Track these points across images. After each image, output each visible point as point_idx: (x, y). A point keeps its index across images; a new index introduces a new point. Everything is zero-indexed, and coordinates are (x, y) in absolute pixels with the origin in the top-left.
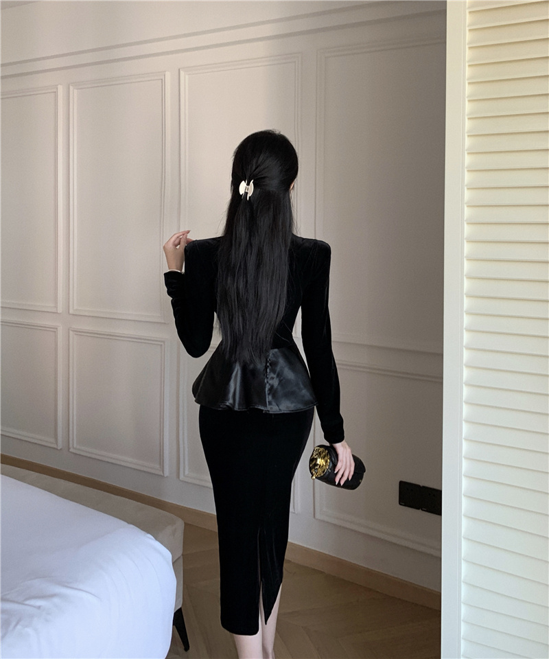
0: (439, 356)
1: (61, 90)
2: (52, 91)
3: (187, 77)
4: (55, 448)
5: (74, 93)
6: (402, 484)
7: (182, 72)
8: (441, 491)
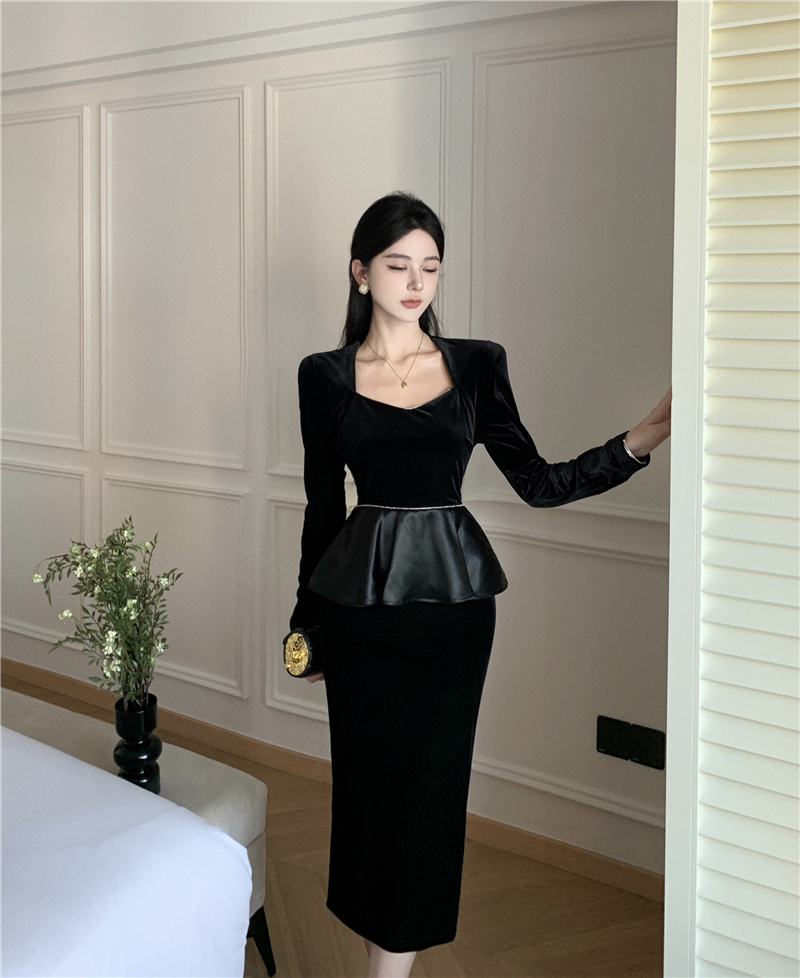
1: (88, 113)
2: (75, 114)
3: (277, 94)
5: (108, 118)
6: (601, 719)
7: (269, 89)
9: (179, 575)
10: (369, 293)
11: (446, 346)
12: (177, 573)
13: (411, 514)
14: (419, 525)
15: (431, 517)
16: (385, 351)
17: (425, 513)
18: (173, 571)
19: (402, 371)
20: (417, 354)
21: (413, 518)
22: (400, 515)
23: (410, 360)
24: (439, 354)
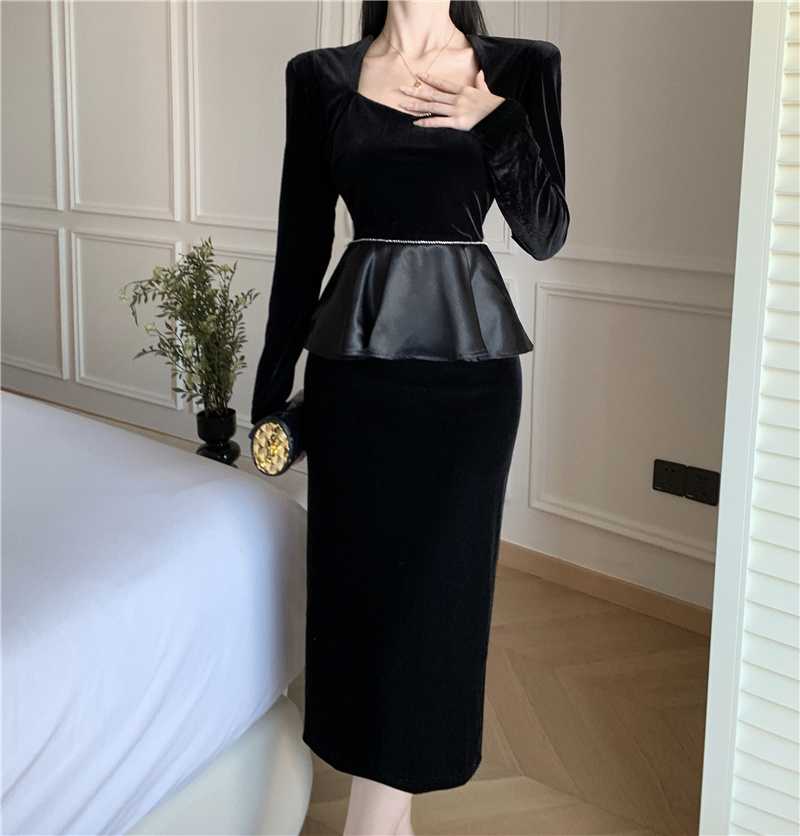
4: (171, 409)
6: (656, 462)
9: (256, 295)
11: (481, 44)
12: (254, 293)
13: (408, 249)
14: (420, 261)
15: (438, 253)
17: (428, 248)
18: (250, 291)
20: (442, 50)
21: (412, 253)
22: (395, 249)
24: (470, 51)
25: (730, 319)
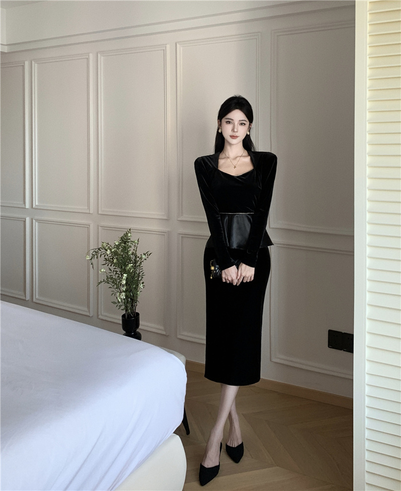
0: (352, 237)
1: (91, 57)
2: (85, 57)
3: (181, 48)
5: (101, 59)
6: (330, 331)
7: (178, 45)
8: (353, 335)
9: (150, 254)
10: (222, 132)
11: (252, 154)
16: (229, 155)
18: (148, 252)
19: (235, 162)
20: (241, 157)
23: (238, 159)
24: (249, 157)
25: (353, 255)
